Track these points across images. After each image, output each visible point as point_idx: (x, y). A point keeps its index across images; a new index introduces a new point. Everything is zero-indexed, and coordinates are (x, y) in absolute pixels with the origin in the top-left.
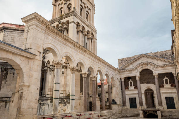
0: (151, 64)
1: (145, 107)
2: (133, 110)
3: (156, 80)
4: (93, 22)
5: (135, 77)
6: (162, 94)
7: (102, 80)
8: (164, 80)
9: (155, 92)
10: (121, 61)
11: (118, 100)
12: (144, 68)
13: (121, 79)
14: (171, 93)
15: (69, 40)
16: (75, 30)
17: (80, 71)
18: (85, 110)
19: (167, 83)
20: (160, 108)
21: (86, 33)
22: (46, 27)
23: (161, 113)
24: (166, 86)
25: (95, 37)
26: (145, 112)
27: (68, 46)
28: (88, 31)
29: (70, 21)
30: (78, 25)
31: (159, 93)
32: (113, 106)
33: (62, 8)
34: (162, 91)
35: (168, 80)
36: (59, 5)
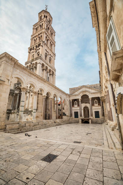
0: (88, 92)
1: (83, 117)
2: (76, 119)
3: (90, 101)
4: (54, 64)
5: (78, 99)
6: (93, 110)
7: (57, 101)
8: (95, 101)
9: (89, 108)
10: (71, 89)
11: (68, 113)
12: (84, 94)
13: (70, 100)
14: (98, 109)
16: (41, 68)
18: (43, 119)
19: (96, 103)
20: (91, 117)
21: (48, 71)
22: (15, 63)
23: (92, 120)
24: (95, 105)
25: (54, 74)
26: (82, 120)
27: (33, 77)
28: (50, 70)
29: (38, 62)
30: (43, 65)
32: (64, 117)
33: (34, 54)
34: (93, 108)
35: (97, 101)
36: (32, 53)
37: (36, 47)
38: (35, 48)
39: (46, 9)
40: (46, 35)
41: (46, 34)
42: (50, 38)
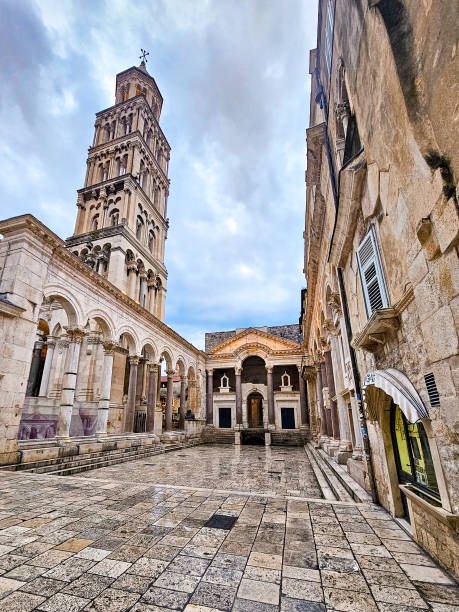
0: (263, 348)
1: (246, 426)
2: (225, 430)
3: (269, 377)
4: (162, 254)
5: (233, 369)
6: (276, 403)
7: (169, 372)
8: (282, 378)
9: (265, 398)
10: (210, 337)
11: (199, 412)
12: (251, 354)
13: (207, 372)
14: (291, 401)
15: (106, 285)
16: (123, 267)
17: (126, 352)
18: (130, 431)
19: (286, 384)
20: (271, 427)
21: (146, 276)
22: (54, 250)
23: (271, 436)
24: (284, 388)
25: (163, 285)
26: (244, 434)
28: (150, 271)
29: (114, 245)
30: (129, 255)
31: (272, 402)
32: (188, 424)
33: (98, 215)
34: (278, 397)
35: (289, 378)
36: (91, 208)
37: (108, 190)
38: (103, 193)
39: (143, 63)
40: (141, 157)
41: (142, 152)
42: (155, 167)
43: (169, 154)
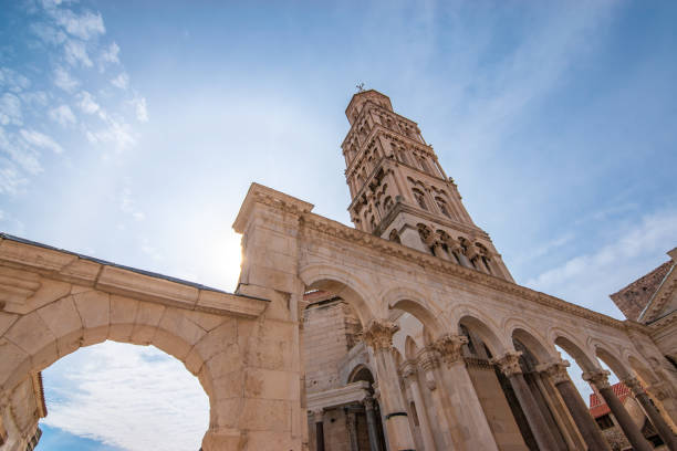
7: (595, 377)
21: (459, 246)
25: (491, 250)
28: (462, 239)
30: (423, 231)
37: (373, 188)
38: (368, 193)
40: (389, 141)
41: (388, 136)
42: (408, 142)
43: (416, 128)
